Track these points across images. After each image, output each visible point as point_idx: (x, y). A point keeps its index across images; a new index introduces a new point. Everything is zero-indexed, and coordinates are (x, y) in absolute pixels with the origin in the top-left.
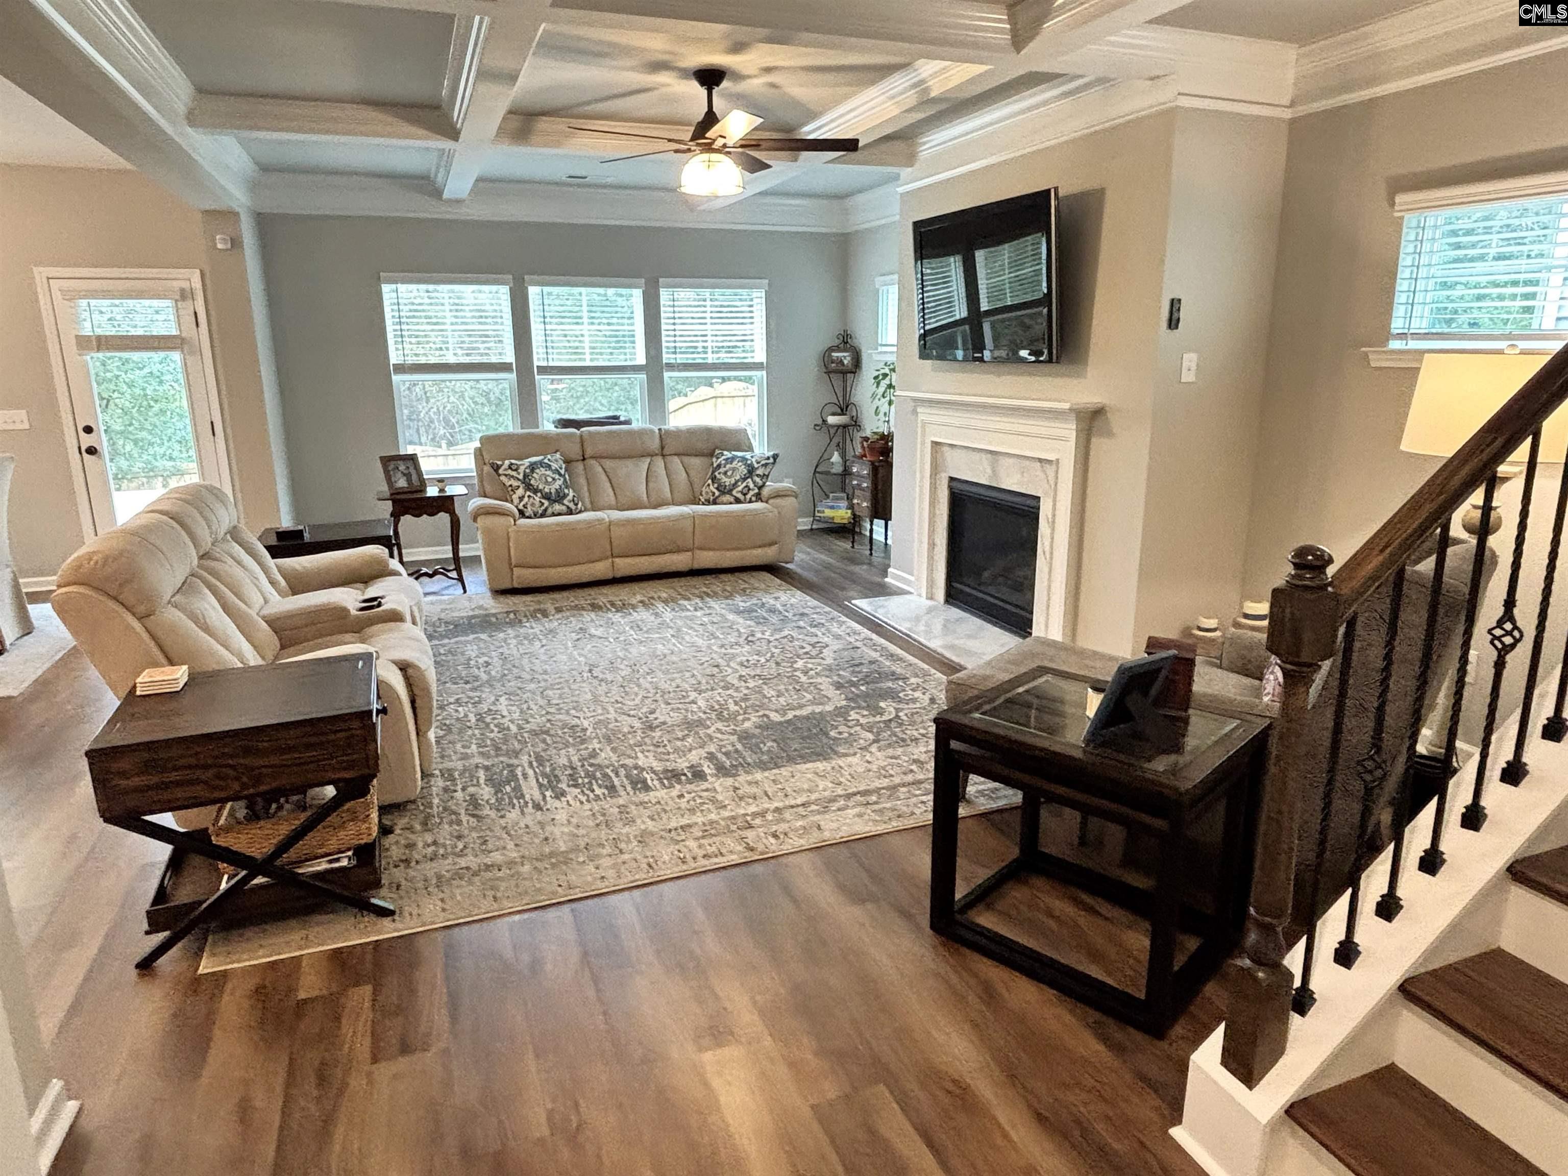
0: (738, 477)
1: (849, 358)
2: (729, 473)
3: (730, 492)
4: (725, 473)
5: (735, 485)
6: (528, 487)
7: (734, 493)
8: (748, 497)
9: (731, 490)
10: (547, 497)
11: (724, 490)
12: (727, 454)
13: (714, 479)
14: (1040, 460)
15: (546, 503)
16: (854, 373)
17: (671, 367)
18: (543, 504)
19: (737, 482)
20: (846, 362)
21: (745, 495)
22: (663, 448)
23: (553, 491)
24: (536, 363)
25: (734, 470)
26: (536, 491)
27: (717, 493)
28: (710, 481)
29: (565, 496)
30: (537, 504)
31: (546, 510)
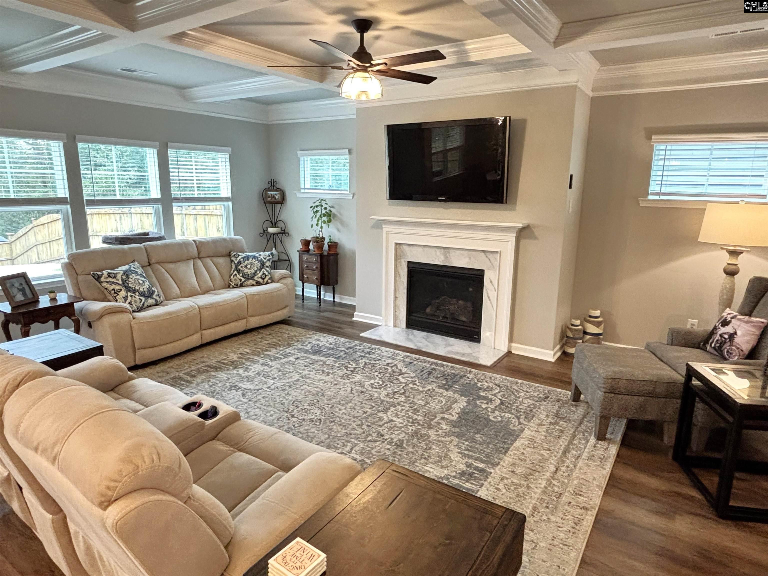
0: (256, 269)
1: (278, 195)
2: (249, 266)
3: (252, 278)
4: (246, 266)
5: (255, 274)
6: (128, 289)
7: (255, 278)
8: (266, 280)
9: (253, 277)
10: (142, 294)
11: (247, 277)
12: (242, 255)
13: (239, 271)
14: (484, 252)
15: (143, 299)
16: (282, 203)
17: (177, 200)
18: (141, 300)
19: (256, 272)
20: (277, 197)
21: (263, 279)
22: (199, 253)
23: (146, 290)
24: (85, 198)
25: (251, 264)
26: (134, 291)
27: (243, 280)
28: (236, 272)
29: (154, 292)
30: (138, 301)
31: (143, 304)
